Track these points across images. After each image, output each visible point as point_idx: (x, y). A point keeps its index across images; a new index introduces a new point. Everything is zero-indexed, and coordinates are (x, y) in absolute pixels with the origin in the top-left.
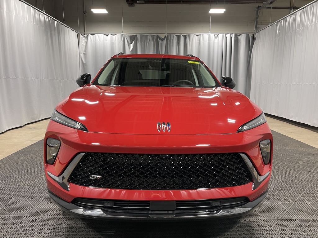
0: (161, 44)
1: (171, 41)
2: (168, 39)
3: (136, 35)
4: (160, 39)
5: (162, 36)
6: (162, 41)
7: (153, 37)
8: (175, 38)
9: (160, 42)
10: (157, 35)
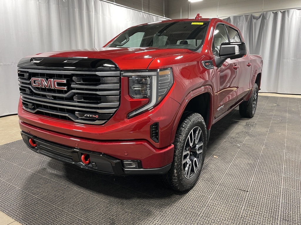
0: (255, 23)
1: (268, 19)
2: (264, 17)
3: (229, 18)
4: (254, 18)
5: (257, 15)
6: (257, 20)
7: (246, 16)
8: (272, 15)
9: (254, 21)
10: (252, 15)
